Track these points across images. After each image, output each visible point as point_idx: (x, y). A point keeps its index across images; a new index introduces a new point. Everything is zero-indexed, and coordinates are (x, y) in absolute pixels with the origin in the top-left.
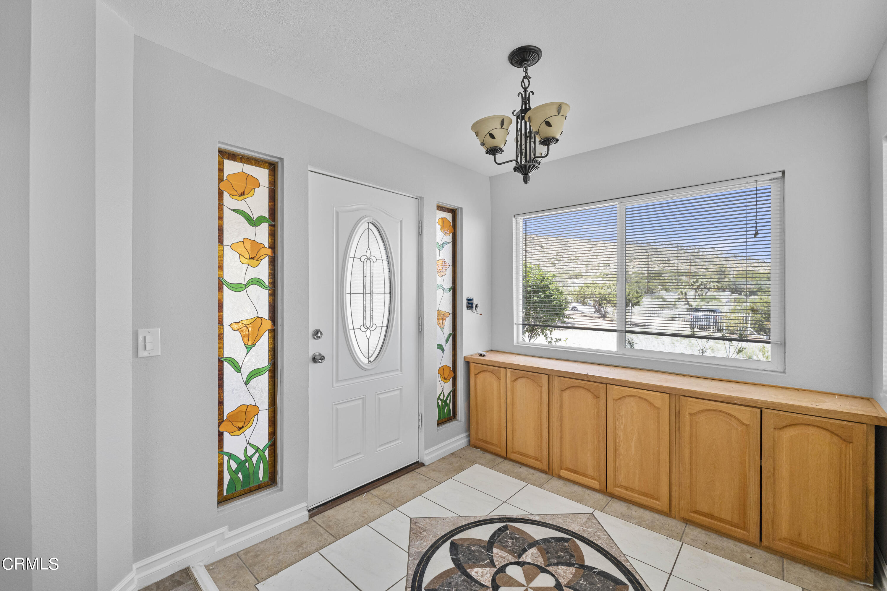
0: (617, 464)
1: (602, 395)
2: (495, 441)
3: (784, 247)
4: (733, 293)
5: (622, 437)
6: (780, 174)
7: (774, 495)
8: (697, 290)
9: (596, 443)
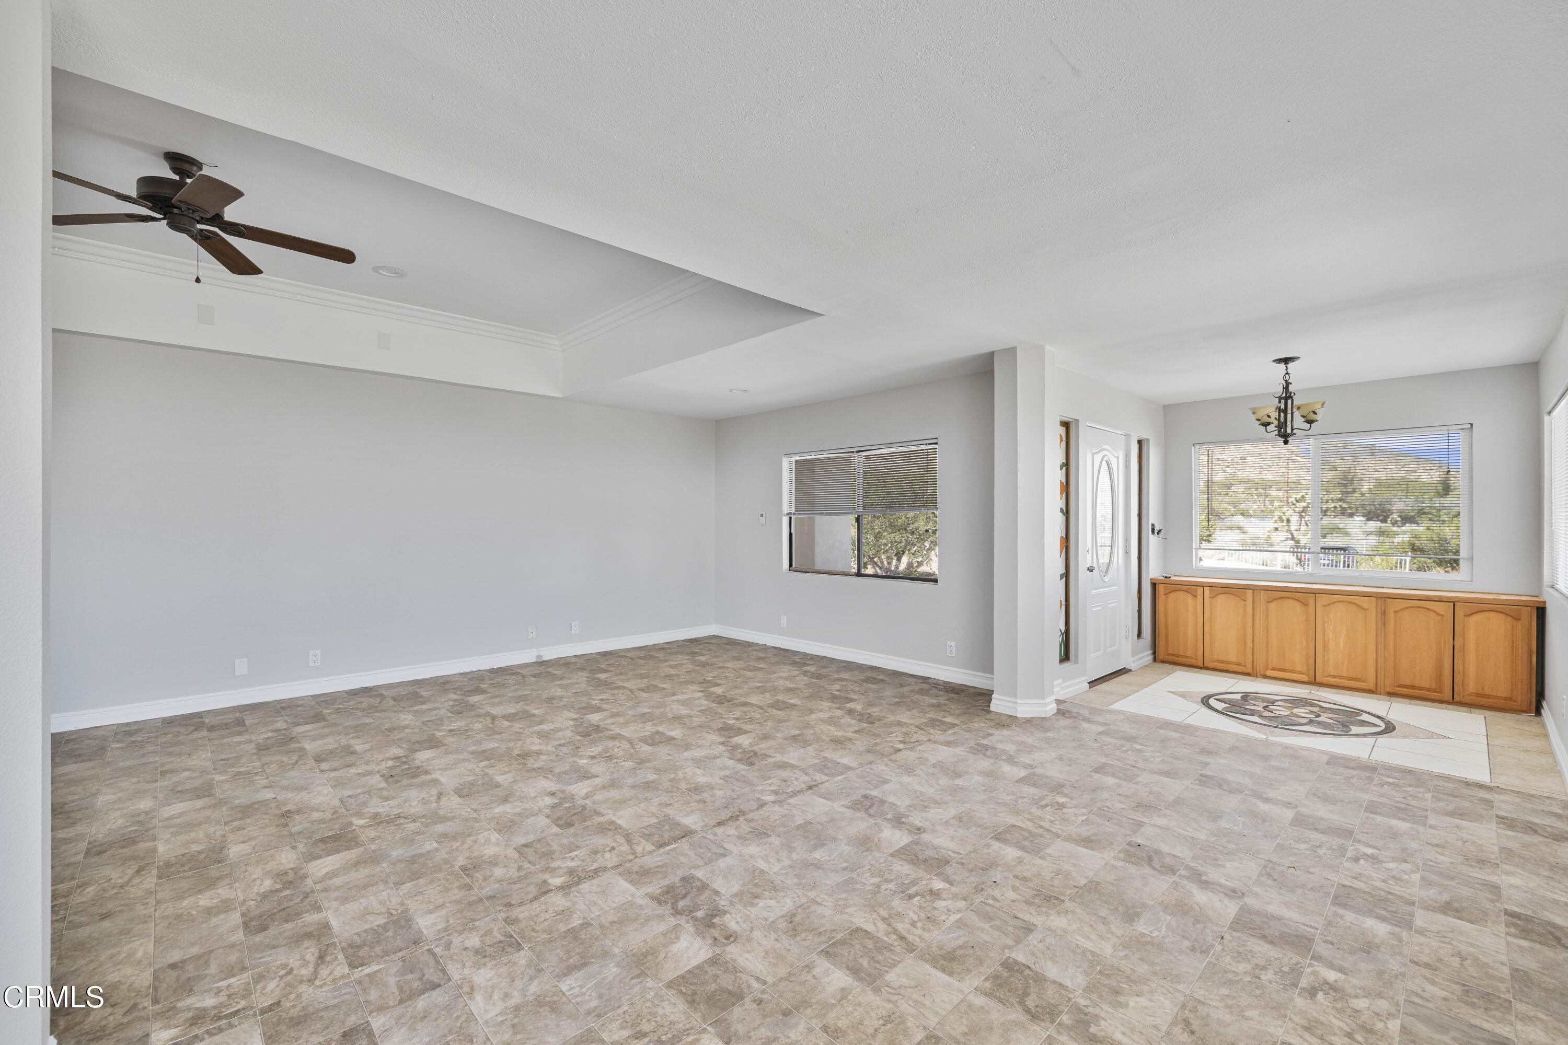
0: (1326, 658)
1: (1311, 602)
2: (1189, 653)
3: (1472, 483)
4: (1369, 519)
5: (1331, 636)
6: (1469, 426)
7: (1464, 664)
8: (1303, 514)
9: (1304, 643)
